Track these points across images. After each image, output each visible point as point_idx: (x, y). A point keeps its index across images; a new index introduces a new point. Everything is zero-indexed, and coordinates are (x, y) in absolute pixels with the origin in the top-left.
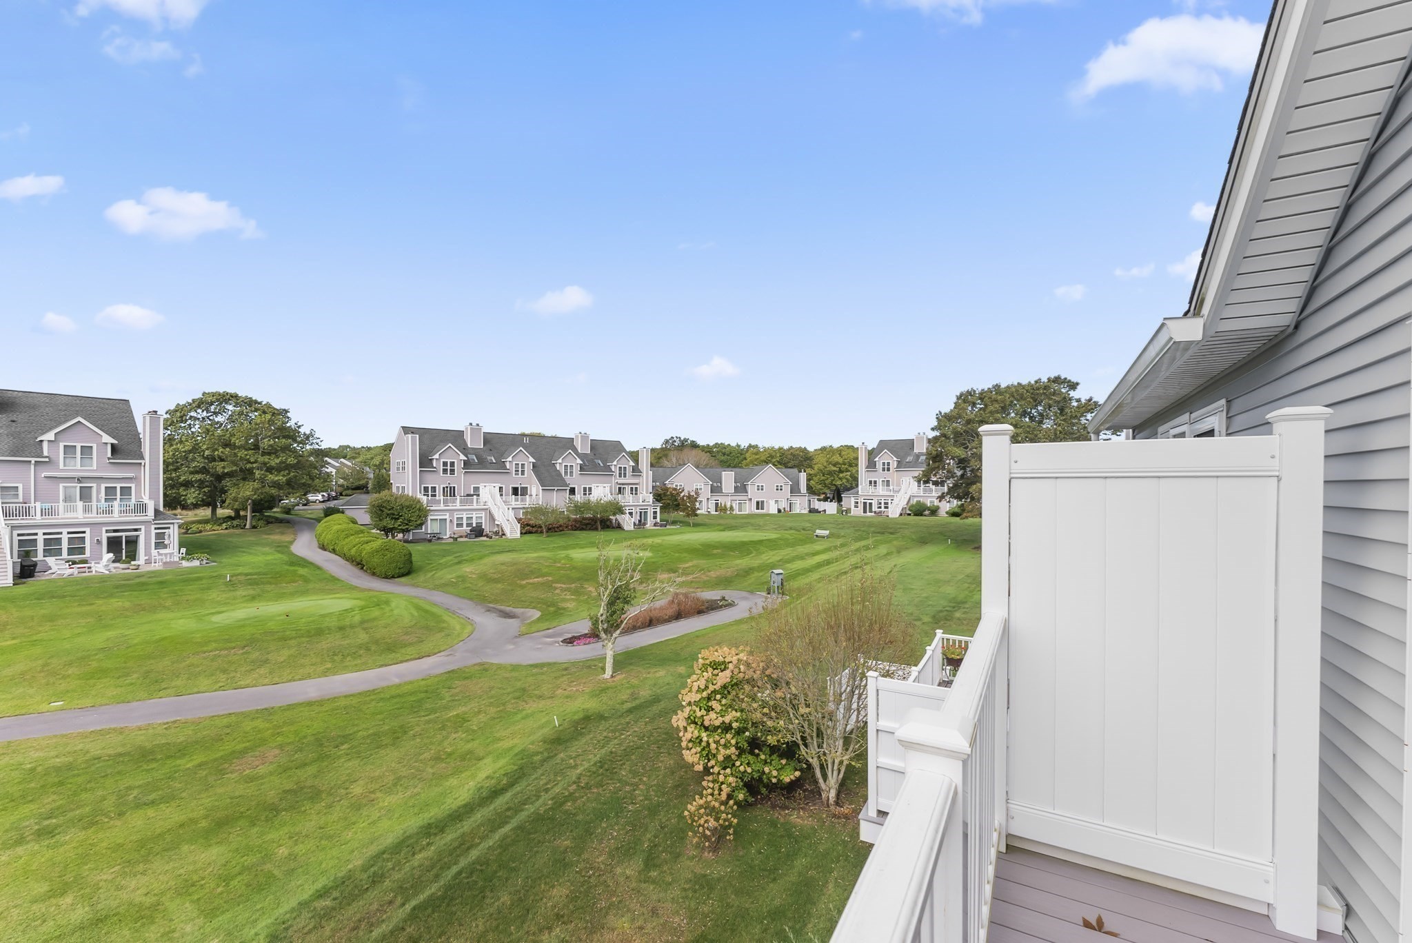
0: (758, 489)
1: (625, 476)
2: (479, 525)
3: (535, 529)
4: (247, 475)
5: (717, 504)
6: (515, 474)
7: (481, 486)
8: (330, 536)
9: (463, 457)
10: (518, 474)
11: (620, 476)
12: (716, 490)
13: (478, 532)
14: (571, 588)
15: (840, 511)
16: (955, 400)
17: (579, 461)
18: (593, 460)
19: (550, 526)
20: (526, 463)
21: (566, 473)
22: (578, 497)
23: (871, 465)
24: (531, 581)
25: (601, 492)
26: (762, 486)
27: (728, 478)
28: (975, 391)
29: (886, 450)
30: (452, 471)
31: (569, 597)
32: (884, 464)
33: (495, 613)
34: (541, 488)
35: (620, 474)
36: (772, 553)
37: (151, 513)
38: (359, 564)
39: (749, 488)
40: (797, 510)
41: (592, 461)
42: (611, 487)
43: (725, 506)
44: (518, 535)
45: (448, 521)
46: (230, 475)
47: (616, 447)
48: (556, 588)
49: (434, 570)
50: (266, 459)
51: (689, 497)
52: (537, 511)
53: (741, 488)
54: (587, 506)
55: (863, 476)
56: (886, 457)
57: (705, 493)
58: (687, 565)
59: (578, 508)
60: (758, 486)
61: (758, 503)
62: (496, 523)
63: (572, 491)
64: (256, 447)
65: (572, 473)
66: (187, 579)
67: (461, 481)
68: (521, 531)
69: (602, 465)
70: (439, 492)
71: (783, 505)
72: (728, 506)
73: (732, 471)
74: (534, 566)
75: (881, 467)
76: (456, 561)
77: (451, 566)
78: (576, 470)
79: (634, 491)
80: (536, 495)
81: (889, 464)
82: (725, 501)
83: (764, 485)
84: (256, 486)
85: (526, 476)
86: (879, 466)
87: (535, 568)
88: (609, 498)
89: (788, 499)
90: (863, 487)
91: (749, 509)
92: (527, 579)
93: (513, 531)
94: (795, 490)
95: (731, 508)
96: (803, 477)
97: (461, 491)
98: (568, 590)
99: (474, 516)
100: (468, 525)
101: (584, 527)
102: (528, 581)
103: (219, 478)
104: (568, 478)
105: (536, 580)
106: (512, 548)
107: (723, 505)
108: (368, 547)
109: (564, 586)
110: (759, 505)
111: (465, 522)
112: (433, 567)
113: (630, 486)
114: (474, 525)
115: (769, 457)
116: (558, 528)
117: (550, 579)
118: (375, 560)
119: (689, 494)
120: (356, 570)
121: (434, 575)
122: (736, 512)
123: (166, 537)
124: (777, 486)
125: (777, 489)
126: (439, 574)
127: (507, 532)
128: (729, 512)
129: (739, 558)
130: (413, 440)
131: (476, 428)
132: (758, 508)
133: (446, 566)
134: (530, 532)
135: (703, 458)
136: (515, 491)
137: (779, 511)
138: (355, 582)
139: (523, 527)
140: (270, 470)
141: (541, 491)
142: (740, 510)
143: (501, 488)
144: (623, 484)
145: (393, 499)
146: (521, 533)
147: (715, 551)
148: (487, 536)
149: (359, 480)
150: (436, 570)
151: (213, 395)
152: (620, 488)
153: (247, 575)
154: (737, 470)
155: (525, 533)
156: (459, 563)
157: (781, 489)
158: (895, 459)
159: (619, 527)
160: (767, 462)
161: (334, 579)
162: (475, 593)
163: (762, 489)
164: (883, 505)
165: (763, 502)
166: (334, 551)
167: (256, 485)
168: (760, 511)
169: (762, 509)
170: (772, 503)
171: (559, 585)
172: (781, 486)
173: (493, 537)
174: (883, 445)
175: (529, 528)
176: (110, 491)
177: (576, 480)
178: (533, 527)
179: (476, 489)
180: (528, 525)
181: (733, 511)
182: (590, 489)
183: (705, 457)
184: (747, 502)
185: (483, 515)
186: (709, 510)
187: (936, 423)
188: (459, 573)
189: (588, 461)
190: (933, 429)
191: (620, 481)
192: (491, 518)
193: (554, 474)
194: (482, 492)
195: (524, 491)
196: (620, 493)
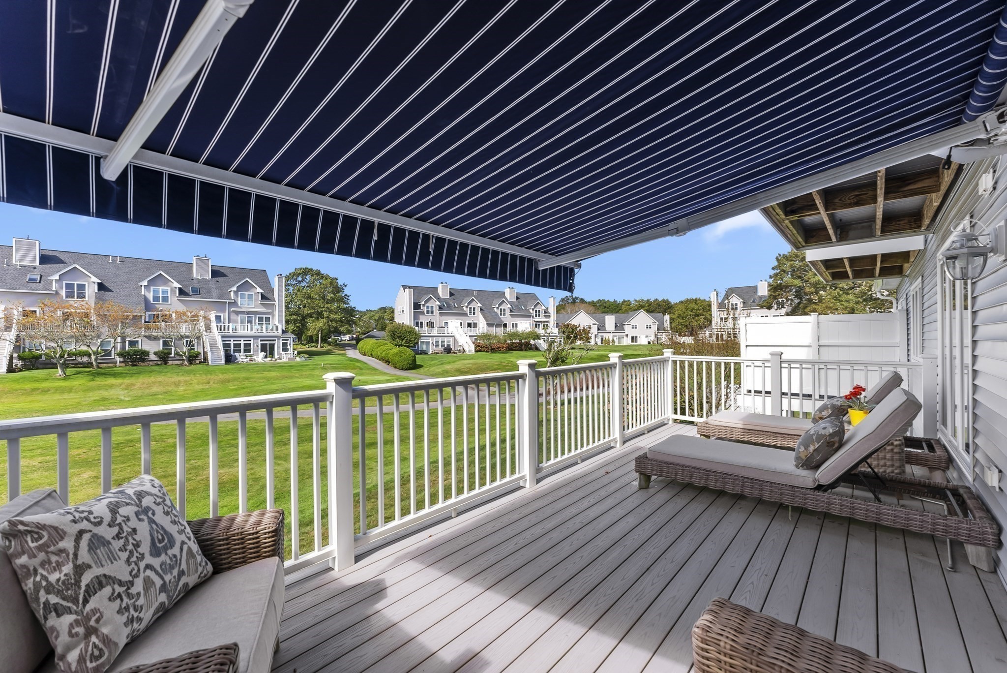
0: (633, 328)
1: (539, 316)
2: (449, 346)
3: (483, 349)
4: (320, 315)
5: (602, 339)
7: (449, 322)
8: (368, 347)
9: (438, 303)
10: (471, 314)
11: (536, 316)
12: (601, 328)
13: (448, 350)
17: (509, 306)
19: (492, 348)
20: (476, 307)
21: (501, 314)
22: (509, 329)
23: (722, 305)
25: (524, 326)
26: (636, 325)
27: (610, 321)
29: (733, 295)
30: (432, 313)
34: (486, 323)
35: (536, 315)
37: (280, 331)
38: (388, 362)
39: (626, 327)
40: (662, 340)
41: (517, 306)
42: (530, 323)
43: (609, 339)
44: (473, 351)
45: (430, 343)
46: (310, 316)
47: (533, 297)
50: (329, 305)
51: (584, 330)
52: (484, 337)
53: (619, 327)
54: (515, 335)
55: (716, 314)
56: (735, 300)
57: (594, 330)
59: (510, 336)
60: (632, 325)
61: (632, 338)
62: (459, 344)
63: (505, 325)
64: (324, 298)
65: (504, 314)
66: (302, 366)
67: (436, 317)
69: (524, 309)
70: (425, 324)
71: (652, 339)
72: (611, 339)
73: (613, 315)
75: (730, 307)
76: (440, 363)
77: (437, 365)
78: (508, 312)
79: (546, 327)
80: (482, 326)
81: (736, 305)
82: (609, 336)
84: (325, 321)
85: (476, 315)
87: (489, 366)
88: (530, 330)
89: (655, 335)
90: (716, 320)
91: (627, 341)
93: (470, 348)
94: (661, 328)
95: (613, 341)
96: (667, 317)
97: (436, 325)
99: (446, 340)
100: (442, 346)
101: (514, 349)
103: (304, 318)
104: (502, 317)
106: (470, 357)
107: (607, 339)
108: (392, 351)
110: (634, 339)
111: (440, 344)
112: (428, 366)
113: (543, 323)
114: (446, 346)
115: (640, 305)
116: (497, 348)
118: (397, 359)
119: (584, 328)
120: (385, 365)
122: (616, 344)
123: (288, 344)
124: (647, 325)
125: (647, 328)
126: (432, 369)
127: (467, 350)
128: (611, 344)
130: (410, 292)
131: (445, 285)
132: (632, 342)
133: (434, 365)
134: (480, 351)
135: (590, 309)
136: (469, 325)
137: (649, 343)
138: (386, 371)
139: (475, 348)
140: (331, 311)
141: (486, 325)
142: (619, 342)
143: (461, 323)
144: (538, 322)
145: (401, 327)
146: (475, 351)
148: (454, 353)
151: (301, 269)
152: (536, 324)
153: (330, 364)
154: (617, 315)
155: (477, 352)
156: (442, 364)
157: (650, 328)
158: (741, 301)
159: (537, 349)
160: (638, 309)
161: (375, 369)
163: (636, 328)
164: (732, 336)
165: (636, 337)
166: (372, 356)
167: (325, 320)
168: (634, 343)
169: (636, 342)
170: (643, 337)
172: (650, 325)
173: (458, 352)
174: (730, 292)
175: (479, 348)
176: (261, 319)
177: (507, 319)
178: (482, 348)
179: (446, 323)
180: (479, 346)
181: (614, 343)
182: (516, 324)
183: (592, 308)
184: (624, 337)
185: (451, 340)
186: (596, 343)
187: (776, 263)
188: (443, 369)
189: (515, 306)
190: (773, 269)
191: (536, 320)
192: (456, 342)
193: (493, 314)
194: (450, 325)
195: (475, 325)
196: (536, 327)
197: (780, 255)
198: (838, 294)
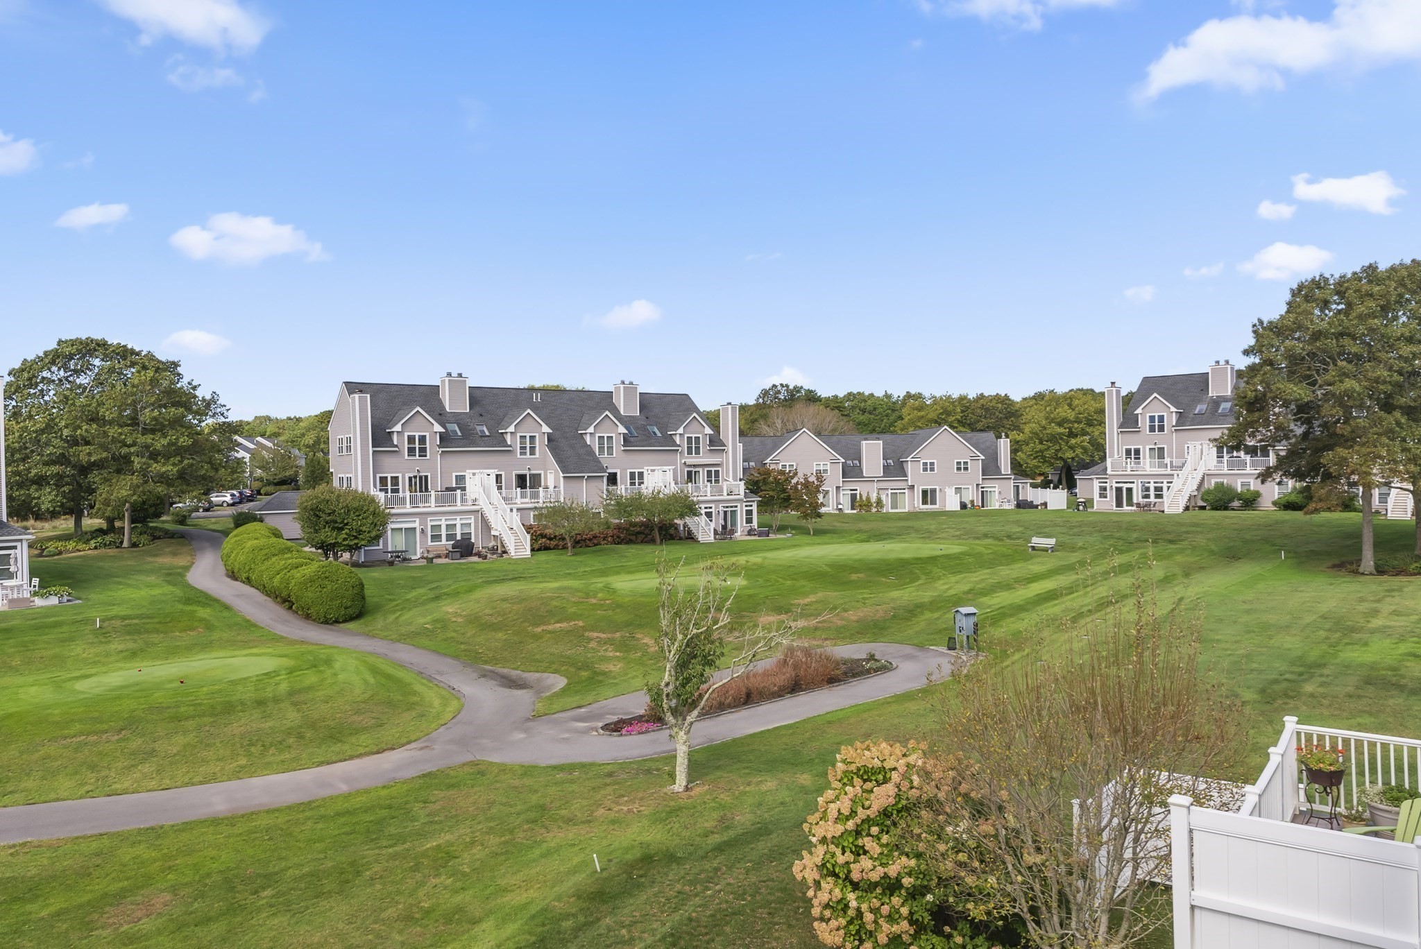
0: (925, 470)
1: (698, 452)
2: (466, 537)
3: (553, 543)
4: (121, 464)
5: (853, 497)
6: (521, 454)
7: (468, 474)
8: (242, 558)
9: (438, 428)
10: (525, 454)
11: (690, 452)
12: (851, 471)
13: (464, 548)
14: (613, 639)
15: (1074, 504)
16: (1288, 297)
17: (622, 429)
18: (645, 426)
19: (579, 537)
20: (537, 435)
21: (601, 449)
22: (622, 489)
23: (1129, 421)
24: (550, 627)
25: (659, 479)
26: (932, 464)
27: (872, 451)
28: (1326, 280)
29: (1155, 395)
30: (423, 451)
31: (611, 654)
32: (1152, 419)
33: (492, 679)
34: (562, 475)
35: (690, 449)
36: (953, 579)
38: (286, 601)
39: (909, 468)
40: (995, 504)
41: (644, 428)
42: (675, 472)
43: (868, 499)
44: (527, 552)
45: (418, 531)
46: (99, 465)
47: (682, 404)
48: (590, 640)
49: (398, 610)
50: (148, 439)
51: (807, 484)
52: (558, 512)
53: (895, 469)
54: (636, 503)
55: (1115, 441)
56: (1157, 407)
57: (834, 476)
58: (807, 600)
59: (623, 507)
60: (925, 464)
61: (925, 493)
62: (493, 533)
63: (612, 479)
64: (134, 421)
65: (610, 448)
66: (42, 625)
67: (436, 466)
68: (531, 546)
69: (659, 434)
70: (403, 484)
71: (971, 495)
72: (874, 499)
73: (878, 439)
74: (555, 603)
75: (1148, 424)
76: (431, 595)
77: (423, 604)
78: (618, 444)
79: (713, 477)
80: (554, 484)
81: (1161, 418)
82: (868, 491)
83: (935, 461)
84: (135, 482)
85: (537, 455)
86: (1144, 423)
87: (556, 607)
88: (673, 488)
89: (978, 485)
90: (1114, 459)
91: (911, 503)
92: (544, 623)
93: (519, 546)
94: (990, 469)
95: (879, 502)
96: (1004, 446)
97: (436, 485)
98: (610, 642)
99: (458, 522)
100: (449, 537)
101: (633, 538)
102: (545, 628)
103: (84, 470)
104: (604, 459)
105: (559, 625)
106: (517, 573)
107: (864, 498)
108: (298, 574)
109: (603, 636)
110: (928, 496)
111: (444, 533)
112: (397, 605)
113: (706, 469)
114: (459, 537)
115: (941, 414)
116: (590, 540)
117: (581, 624)
118: (310, 594)
119: (806, 479)
120: (280, 611)
121: (397, 618)
122: (888, 508)
123: (12, 561)
124: (959, 463)
125: (959, 469)
126: (407, 616)
127: (511, 548)
128: (874, 510)
129: (898, 587)
130: (362, 401)
131: (457, 381)
132: (925, 502)
133: (417, 603)
134: (547, 548)
135: (828, 419)
136: (521, 481)
137: (963, 506)
138: (281, 630)
139: (535, 540)
140: (154, 456)
141: (562, 479)
142: (894, 506)
143: (498, 477)
144: (695, 466)
145: (333, 497)
146: (532, 550)
147: (854, 577)
148: (479, 555)
149: (284, 469)
150: (402, 609)
151: (73, 343)
152: (689, 473)
153: (124, 618)
154: (888, 437)
155: (539, 550)
156: (437, 598)
157: (966, 469)
158: (1173, 409)
159: (690, 537)
160: (938, 422)
161: (250, 625)
162: (462, 646)
163: (932, 469)
164: (1152, 493)
165: (934, 491)
166: (248, 581)
167: (135, 479)
168: (929, 507)
169: (933, 502)
170: (950, 492)
171: (596, 634)
172: (966, 463)
173: (489, 556)
174: (1151, 385)
175: (543, 541)
177: (617, 461)
178: (550, 539)
179: (460, 479)
180: (543, 536)
181: (882, 507)
182: (641, 475)
183: (831, 418)
184: (906, 491)
185: (472, 521)
186: (840, 507)
187: (1252, 342)
188: (436, 615)
189: (637, 429)
190: (1246, 352)
191: (690, 461)
192: (486, 525)
193: (582, 451)
194: (470, 484)
195: (536, 481)
196: (691, 481)
197: (1261, 322)
198: (1398, 424)
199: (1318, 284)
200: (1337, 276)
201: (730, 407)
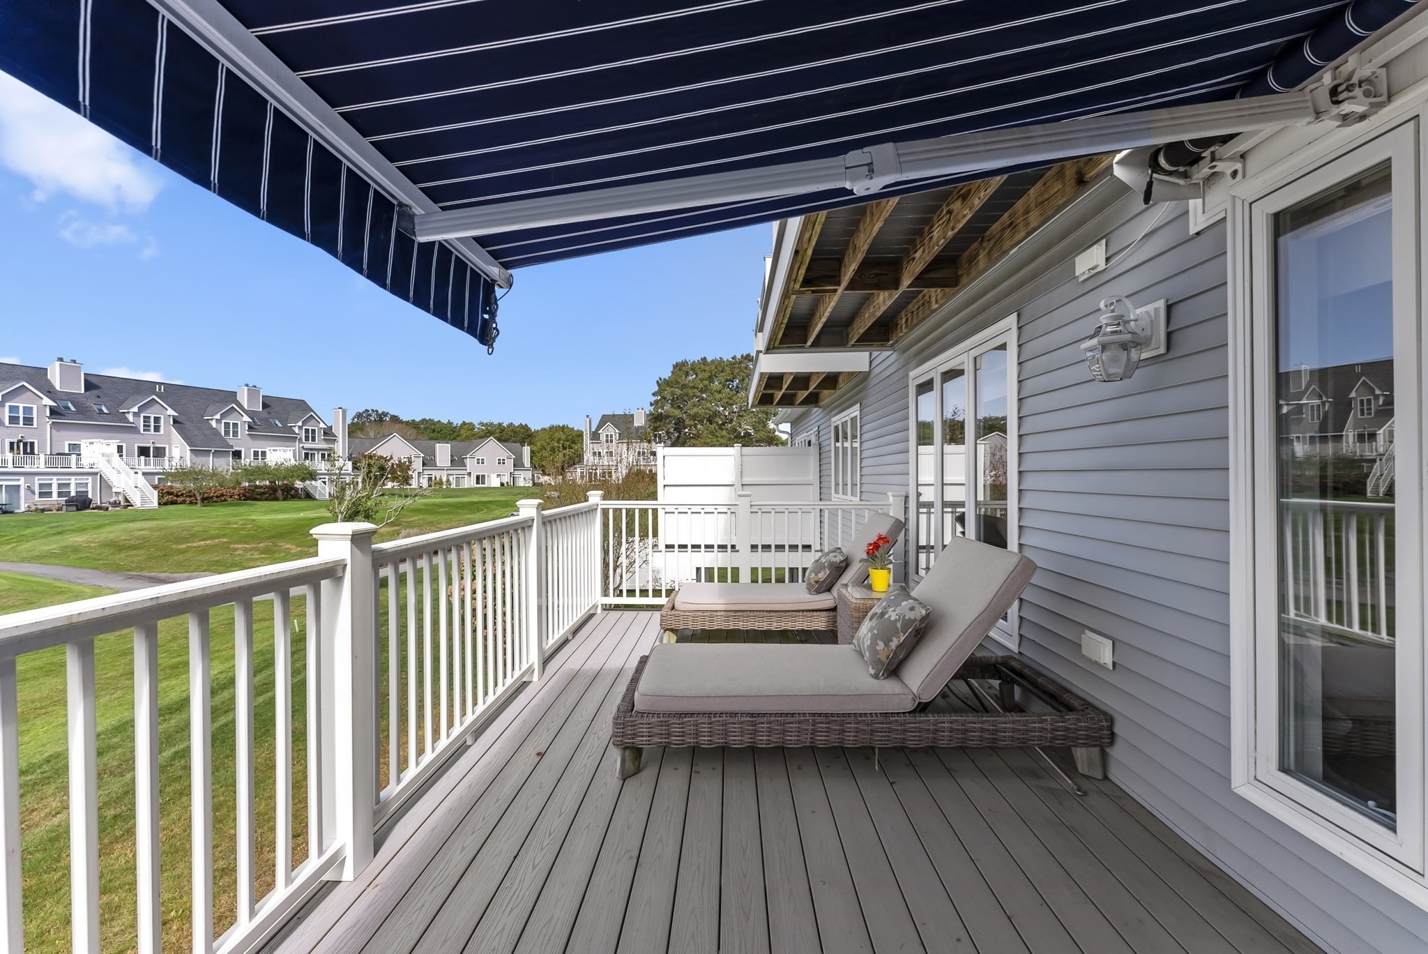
0: (478, 463)
1: (313, 439)
2: (82, 493)
3: (180, 499)
5: (430, 479)
6: (144, 430)
7: (84, 444)
9: (47, 401)
10: (149, 430)
11: (306, 440)
12: (428, 462)
13: (81, 503)
14: (258, 548)
16: (672, 369)
17: (246, 418)
18: (267, 418)
19: (206, 495)
20: (162, 417)
21: (227, 433)
22: (247, 460)
23: (595, 436)
24: (195, 544)
25: (280, 456)
26: (483, 460)
27: (443, 451)
28: (687, 363)
29: (609, 423)
30: (28, 420)
31: (257, 556)
32: (607, 436)
33: (139, 579)
34: (188, 448)
35: (306, 438)
36: (504, 510)
39: (468, 462)
40: (521, 483)
41: (266, 420)
42: (294, 451)
43: (441, 480)
44: (155, 504)
45: (22, 488)
47: (301, 407)
48: (236, 549)
49: (14, 542)
51: (400, 465)
52: (182, 474)
53: (457, 461)
54: (263, 471)
55: (588, 446)
56: (610, 430)
57: (417, 465)
58: (411, 519)
59: (251, 473)
60: (478, 459)
61: (478, 477)
62: (114, 490)
63: (237, 454)
65: (235, 432)
67: (45, 434)
68: (159, 499)
69: (280, 425)
71: (506, 479)
72: (444, 479)
73: (448, 443)
74: (196, 529)
75: (605, 439)
76: (53, 531)
77: (43, 537)
78: (243, 431)
79: (328, 456)
80: (179, 453)
81: (611, 436)
82: (440, 475)
83: (485, 458)
85: (162, 432)
86: (603, 438)
87: (198, 531)
88: (293, 462)
89: (511, 473)
90: (588, 457)
91: (469, 483)
92: (188, 542)
93: (145, 500)
94: (518, 464)
95: (448, 482)
96: (526, 450)
97: (44, 448)
98: (256, 549)
99: (72, 482)
100: (60, 494)
101: (258, 497)
102: (189, 545)
104: (230, 439)
105: (203, 542)
106: (146, 515)
107: (438, 479)
109: (247, 546)
110: (479, 479)
111: (55, 490)
112: (10, 539)
113: (321, 452)
114: (73, 494)
115: (487, 433)
116: (217, 497)
117: (225, 540)
119: (400, 461)
121: (14, 547)
122: (453, 486)
124: (499, 460)
125: (499, 463)
127: (137, 501)
128: (444, 487)
129: (469, 514)
131: (69, 367)
132: (478, 483)
133: (36, 537)
134: (173, 503)
135: (409, 433)
136: (144, 452)
137: (502, 484)
139: (161, 497)
141: (188, 452)
142: (457, 484)
143: (120, 449)
144: (311, 449)
146: (159, 504)
147: (441, 510)
148: (98, 508)
150: (18, 542)
152: (307, 455)
154: (454, 443)
155: (165, 504)
156: (60, 533)
157: (504, 463)
158: (617, 431)
159: (309, 496)
160: (485, 436)
162: (101, 562)
163: (483, 463)
165: (483, 476)
168: (480, 485)
169: (483, 483)
170: (494, 476)
171: (240, 546)
172: (504, 460)
173: (110, 508)
174: (605, 420)
175: (169, 498)
177: (242, 441)
178: (178, 496)
179: (75, 448)
180: (169, 493)
181: (450, 485)
182: (263, 453)
183: (412, 432)
184: (466, 476)
185: (90, 481)
186: (421, 485)
187: (656, 388)
188: (62, 544)
189: (260, 420)
190: (654, 394)
191: (306, 446)
192: (104, 484)
193: (208, 432)
194: (84, 450)
195: (160, 452)
196: (308, 459)
197: (661, 379)
198: (715, 428)
199: (684, 364)
200: (692, 361)
201: (341, 410)
